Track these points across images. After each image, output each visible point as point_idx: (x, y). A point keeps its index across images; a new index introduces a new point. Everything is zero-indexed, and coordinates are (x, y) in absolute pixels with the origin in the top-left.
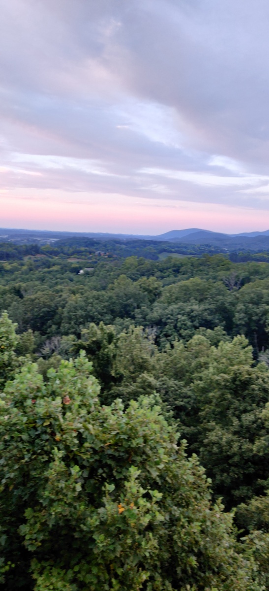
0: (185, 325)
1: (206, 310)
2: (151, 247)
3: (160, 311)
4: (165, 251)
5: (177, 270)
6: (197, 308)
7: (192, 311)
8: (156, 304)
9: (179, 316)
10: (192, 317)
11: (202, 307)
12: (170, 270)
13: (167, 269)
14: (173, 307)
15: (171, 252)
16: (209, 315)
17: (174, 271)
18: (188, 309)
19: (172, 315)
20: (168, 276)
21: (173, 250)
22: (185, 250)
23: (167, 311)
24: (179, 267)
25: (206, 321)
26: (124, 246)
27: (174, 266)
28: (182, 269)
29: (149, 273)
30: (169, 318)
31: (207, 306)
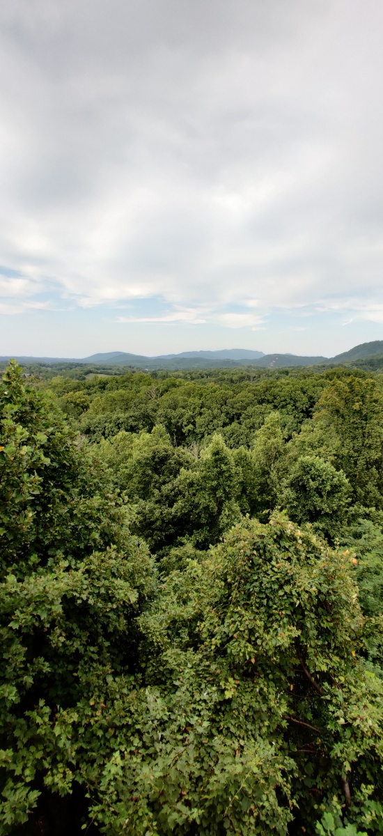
0: (113, 432)
1: (131, 417)
2: (78, 368)
3: (87, 421)
4: (90, 372)
5: (103, 386)
6: (122, 416)
7: (118, 419)
8: (83, 415)
9: (107, 424)
10: (119, 423)
11: (127, 415)
12: (97, 387)
13: (94, 386)
14: (100, 416)
15: (98, 373)
16: (133, 421)
17: (100, 388)
18: (114, 417)
19: (99, 423)
20: (95, 392)
21: (99, 371)
22: (109, 371)
23: (95, 420)
24: (105, 384)
25: (131, 426)
26: (49, 369)
27: (100, 383)
28: (108, 386)
29: (77, 388)
30: (97, 427)
31: (132, 414)
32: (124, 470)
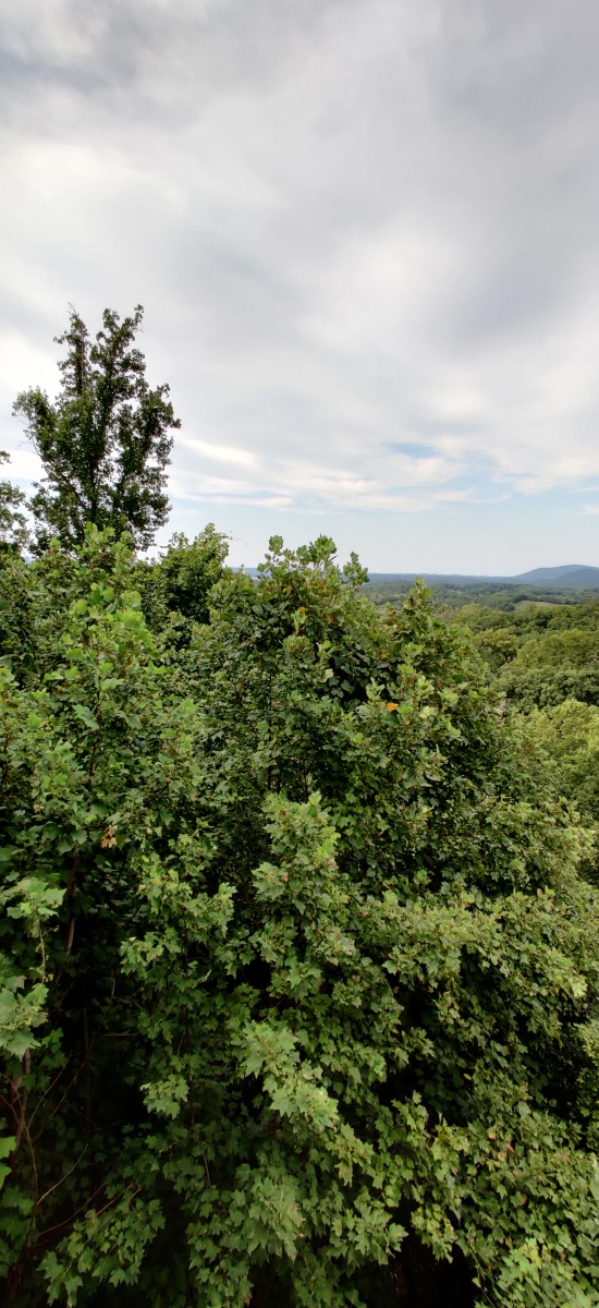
0: (553, 699)
1: (589, 676)
2: (504, 592)
3: (511, 677)
4: (524, 598)
5: (543, 622)
6: (574, 673)
7: (566, 678)
8: (505, 666)
9: (544, 685)
10: (566, 686)
11: (583, 672)
12: (532, 623)
13: (527, 621)
14: (533, 670)
15: (536, 600)
16: (593, 683)
17: (538, 624)
18: (558, 675)
19: (531, 682)
20: (529, 632)
21: (539, 597)
22: (557, 597)
23: (524, 677)
24: (547, 619)
25: (588, 693)
26: (459, 593)
27: (538, 617)
28: (550, 622)
29: (499, 624)
30: (527, 688)
31: (591, 671)
32: (569, 765)
